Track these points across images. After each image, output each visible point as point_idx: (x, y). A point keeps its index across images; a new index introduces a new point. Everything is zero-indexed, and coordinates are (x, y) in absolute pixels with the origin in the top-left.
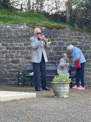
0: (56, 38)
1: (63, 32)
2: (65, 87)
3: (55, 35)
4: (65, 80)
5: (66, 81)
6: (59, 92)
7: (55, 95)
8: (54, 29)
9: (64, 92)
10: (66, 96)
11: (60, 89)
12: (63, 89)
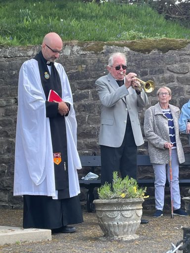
0: (161, 76)
1: (178, 58)
2: (124, 213)
3: (157, 69)
4: (123, 195)
5: (126, 198)
6: (109, 225)
7: (105, 236)
8: (153, 51)
9: (124, 226)
10: (130, 237)
11: (113, 219)
12: (119, 217)
